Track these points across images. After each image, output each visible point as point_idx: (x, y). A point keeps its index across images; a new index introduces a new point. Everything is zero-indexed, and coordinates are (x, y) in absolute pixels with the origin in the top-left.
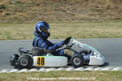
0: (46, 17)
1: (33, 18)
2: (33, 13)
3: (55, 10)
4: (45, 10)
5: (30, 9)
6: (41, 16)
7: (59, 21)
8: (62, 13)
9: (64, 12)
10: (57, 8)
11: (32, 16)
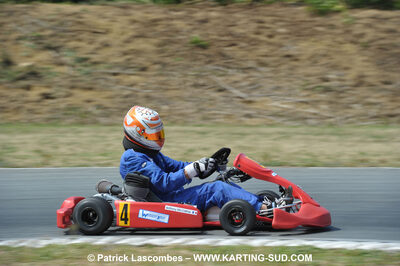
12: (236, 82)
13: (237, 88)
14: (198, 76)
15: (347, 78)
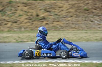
0: (77, 26)
1: (67, 27)
2: (67, 22)
3: (85, 20)
4: (77, 21)
5: (65, 20)
6: (74, 25)
7: (88, 29)
8: (91, 23)
9: (92, 22)
10: (87, 19)
11: (67, 25)
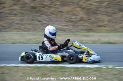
12: (44, 19)
13: (45, 21)
14: (33, 17)
15: (78, 18)
